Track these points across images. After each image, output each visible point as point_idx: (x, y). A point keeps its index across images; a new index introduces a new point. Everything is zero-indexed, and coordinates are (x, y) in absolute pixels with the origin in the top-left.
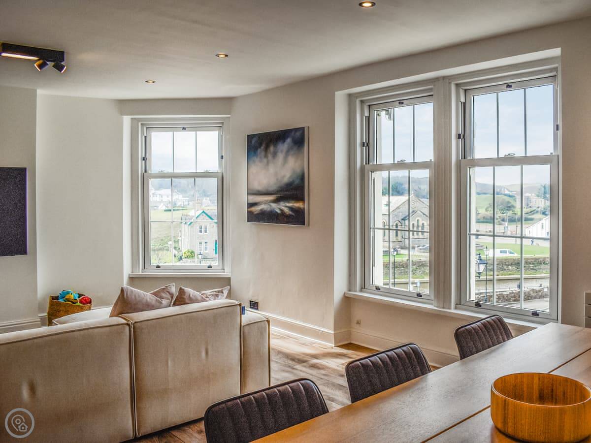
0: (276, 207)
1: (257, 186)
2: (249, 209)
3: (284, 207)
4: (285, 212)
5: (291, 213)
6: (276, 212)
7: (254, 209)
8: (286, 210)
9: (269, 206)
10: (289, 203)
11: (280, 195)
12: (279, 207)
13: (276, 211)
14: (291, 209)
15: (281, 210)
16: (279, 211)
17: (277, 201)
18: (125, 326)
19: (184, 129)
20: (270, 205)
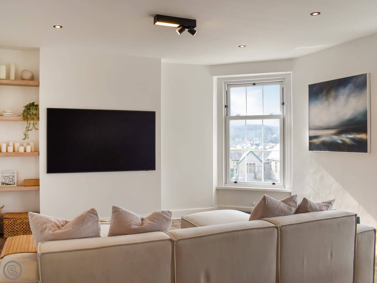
0: (338, 139)
1: (318, 122)
2: (310, 141)
3: (347, 138)
4: (347, 142)
5: (352, 143)
6: (338, 143)
7: (315, 141)
8: (348, 141)
9: (330, 138)
10: (351, 135)
11: (341, 129)
12: (340, 138)
13: (338, 141)
14: (352, 139)
15: (342, 140)
16: (339, 142)
17: (339, 133)
18: (274, 228)
19: (254, 84)
20: (332, 137)
